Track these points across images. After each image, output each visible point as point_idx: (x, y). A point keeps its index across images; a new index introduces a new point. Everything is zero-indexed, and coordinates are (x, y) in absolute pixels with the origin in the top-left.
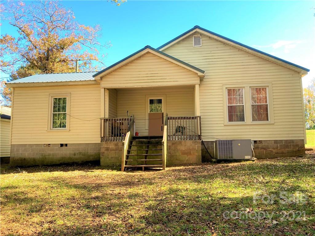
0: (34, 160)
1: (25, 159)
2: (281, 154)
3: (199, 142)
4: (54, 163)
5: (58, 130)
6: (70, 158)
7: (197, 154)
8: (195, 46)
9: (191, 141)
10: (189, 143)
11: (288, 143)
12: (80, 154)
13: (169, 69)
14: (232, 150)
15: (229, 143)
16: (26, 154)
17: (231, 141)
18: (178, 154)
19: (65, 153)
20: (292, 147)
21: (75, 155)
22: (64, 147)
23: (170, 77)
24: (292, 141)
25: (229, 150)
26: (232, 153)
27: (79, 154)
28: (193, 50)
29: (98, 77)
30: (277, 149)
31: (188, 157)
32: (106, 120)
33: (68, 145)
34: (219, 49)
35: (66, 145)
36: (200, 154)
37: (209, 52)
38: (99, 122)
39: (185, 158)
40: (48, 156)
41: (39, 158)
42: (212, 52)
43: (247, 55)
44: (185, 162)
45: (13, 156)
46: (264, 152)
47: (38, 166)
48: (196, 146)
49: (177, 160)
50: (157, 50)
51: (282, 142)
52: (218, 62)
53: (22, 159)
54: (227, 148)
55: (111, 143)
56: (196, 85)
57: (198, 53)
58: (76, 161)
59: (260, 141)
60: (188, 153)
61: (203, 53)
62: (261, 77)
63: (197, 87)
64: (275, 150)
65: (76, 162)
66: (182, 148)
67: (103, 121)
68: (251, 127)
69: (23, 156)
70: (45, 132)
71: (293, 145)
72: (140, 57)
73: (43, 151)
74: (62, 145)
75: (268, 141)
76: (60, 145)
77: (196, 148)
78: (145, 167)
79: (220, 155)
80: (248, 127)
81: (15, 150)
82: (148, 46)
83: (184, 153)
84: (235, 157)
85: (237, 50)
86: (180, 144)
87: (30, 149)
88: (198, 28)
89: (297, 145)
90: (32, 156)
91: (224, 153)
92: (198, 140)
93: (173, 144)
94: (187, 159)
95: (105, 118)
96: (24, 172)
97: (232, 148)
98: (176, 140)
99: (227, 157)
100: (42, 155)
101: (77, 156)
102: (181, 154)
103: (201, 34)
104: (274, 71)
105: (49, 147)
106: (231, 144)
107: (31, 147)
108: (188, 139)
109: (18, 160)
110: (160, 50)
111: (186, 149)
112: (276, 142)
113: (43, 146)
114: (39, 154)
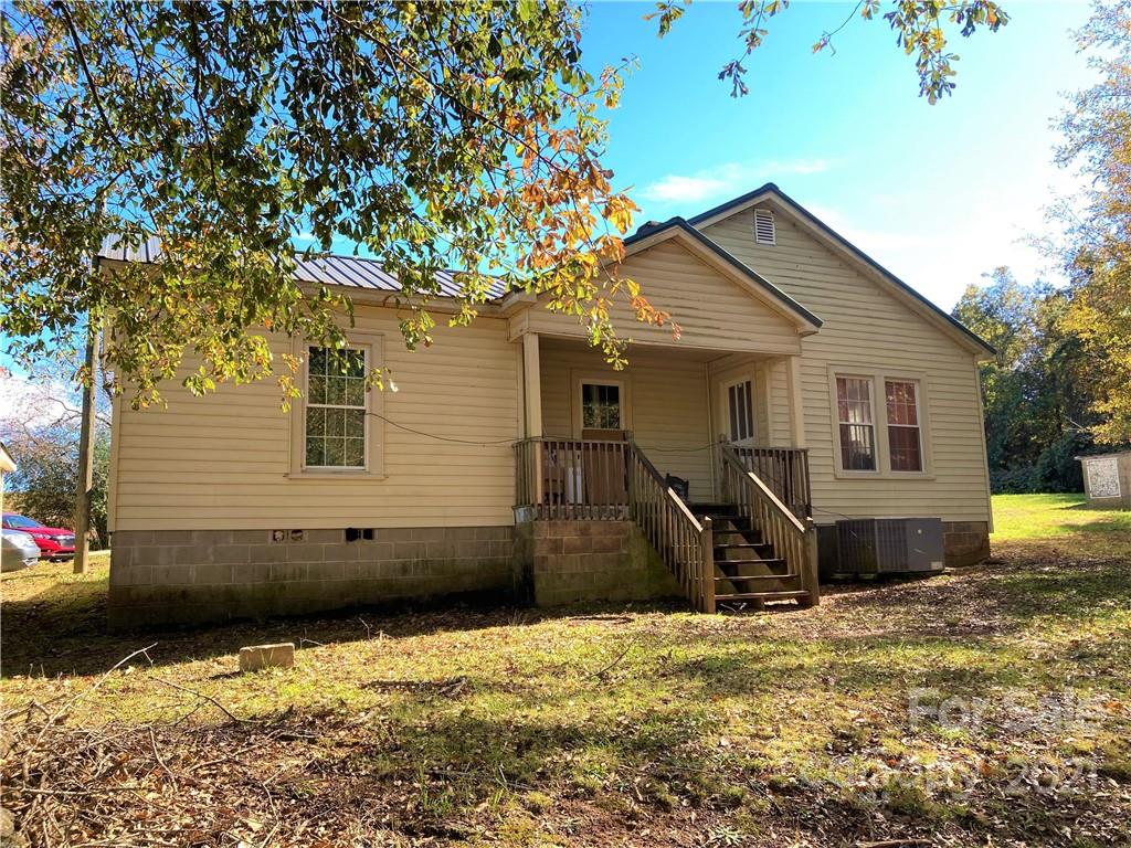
0: (230, 596)
1: (184, 594)
6: (387, 585)
8: (761, 241)
12: (427, 567)
13: (723, 298)
14: (905, 546)
16: (193, 573)
19: (365, 563)
21: (404, 569)
22: (361, 543)
23: (728, 325)
24: (967, 525)
25: (900, 547)
26: (906, 554)
27: (420, 566)
28: (757, 253)
33: (376, 534)
34: (815, 261)
35: (369, 533)
37: (794, 266)
40: (294, 578)
41: (254, 585)
42: (800, 267)
47: (249, 620)
52: (815, 299)
53: (171, 594)
54: (895, 542)
55: (566, 524)
56: (793, 359)
58: (410, 595)
61: (779, 264)
63: (795, 364)
65: (410, 598)
68: (892, 486)
70: (281, 480)
73: (271, 560)
74: (352, 534)
76: (343, 533)
80: (883, 486)
81: (137, 555)
82: (678, 218)
85: (854, 274)
87: (210, 550)
88: (774, 191)
90: (217, 582)
91: (891, 554)
97: (905, 541)
100: (268, 575)
101: (413, 577)
103: (779, 211)
105: (298, 544)
106: (904, 529)
107: (215, 543)
109: (150, 598)
113: (270, 537)
114: (254, 570)
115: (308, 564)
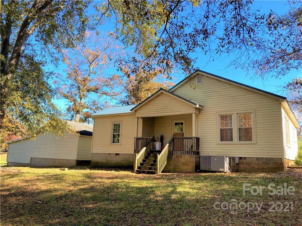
0: (102, 163)
1: (98, 162)
2: (262, 170)
3: (194, 156)
4: (112, 166)
5: (115, 144)
6: (120, 163)
7: (192, 165)
8: (198, 84)
9: (189, 155)
10: (187, 157)
11: (268, 161)
13: (175, 103)
14: (210, 163)
15: (208, 158)
16: (99, 159)
17: (210, 156)
18: (179, 164)
19: (118, 160)
20: (272, 164)
22: (118, 156)
23: (176, 109)
24: (272, 159)
25: (208, 163)
26: (210, 165)
29: (133, 111)
30: (259, 165)
31: (186, 167)
32: (138, 139)
34: (215, 85)
35: (119, 154)
36: (194, 165)
37: (208, 88)
38: (134, 140)
39: (184, 168)
40: (109, 161)
41: (105, 162)
42: (210, 87)
43: (236, 88)
44: (184, 171)
45: (92, 160)
46: (247, 167)
47: (104, 167)
48: (192, 159)
49: (178, 169)
50: (168, 92)
51: (263, 159)
52: (214, 95)
54: (207, 162)
56: (193, 114)
57: (199, 89)
59: (244, 157)
60: (186, 164)
61: (203, 89)
62: (246, 105)
63: (194, 116)
64: (257, 166)
66: (182, 160)
67: (136, 139)
69: (97, 161)
70: (108, 145)
71: (273, 162)
72: (158, 96)
73: (107, 158)
74: (116, 154)
75: (251, 158)
77: (192, 161)
78: (147, 171)
79: (202, 166)
80: (234, 146)
81: (94, 156)
82: (161, 88)
83: (183, 164)
84: (212, 169)
85: (228, 84)
86: (181, 157)
87: (101, 156)
88: (199, 71)
89: (277, 163)
90: (101, 161)
91: (205, 165)
92: (193, 154)
93: (176, 157)
94: (185, 168)
95: (137, 137)
96: (88, 169)
97: (210, 162)
98: (179, 154)
99: (207, 168)
100: (106, 160)
101: (124, 162)
102: (181, 164)
103: (202, 75)
104: (258, 100)
105: (110, 156)
106: (210, 159)
108: (186, 154)
110: (170, 91)
111: (185, 161)
112: (258, 159)
113: (107, 154)
115: (111, 159)
